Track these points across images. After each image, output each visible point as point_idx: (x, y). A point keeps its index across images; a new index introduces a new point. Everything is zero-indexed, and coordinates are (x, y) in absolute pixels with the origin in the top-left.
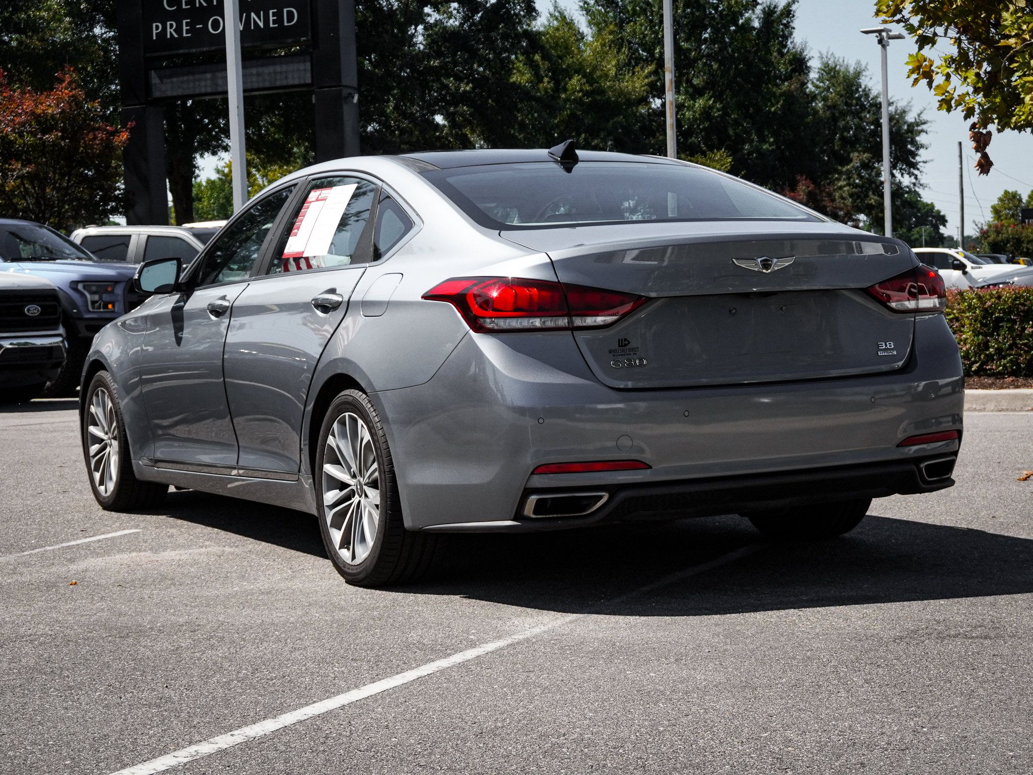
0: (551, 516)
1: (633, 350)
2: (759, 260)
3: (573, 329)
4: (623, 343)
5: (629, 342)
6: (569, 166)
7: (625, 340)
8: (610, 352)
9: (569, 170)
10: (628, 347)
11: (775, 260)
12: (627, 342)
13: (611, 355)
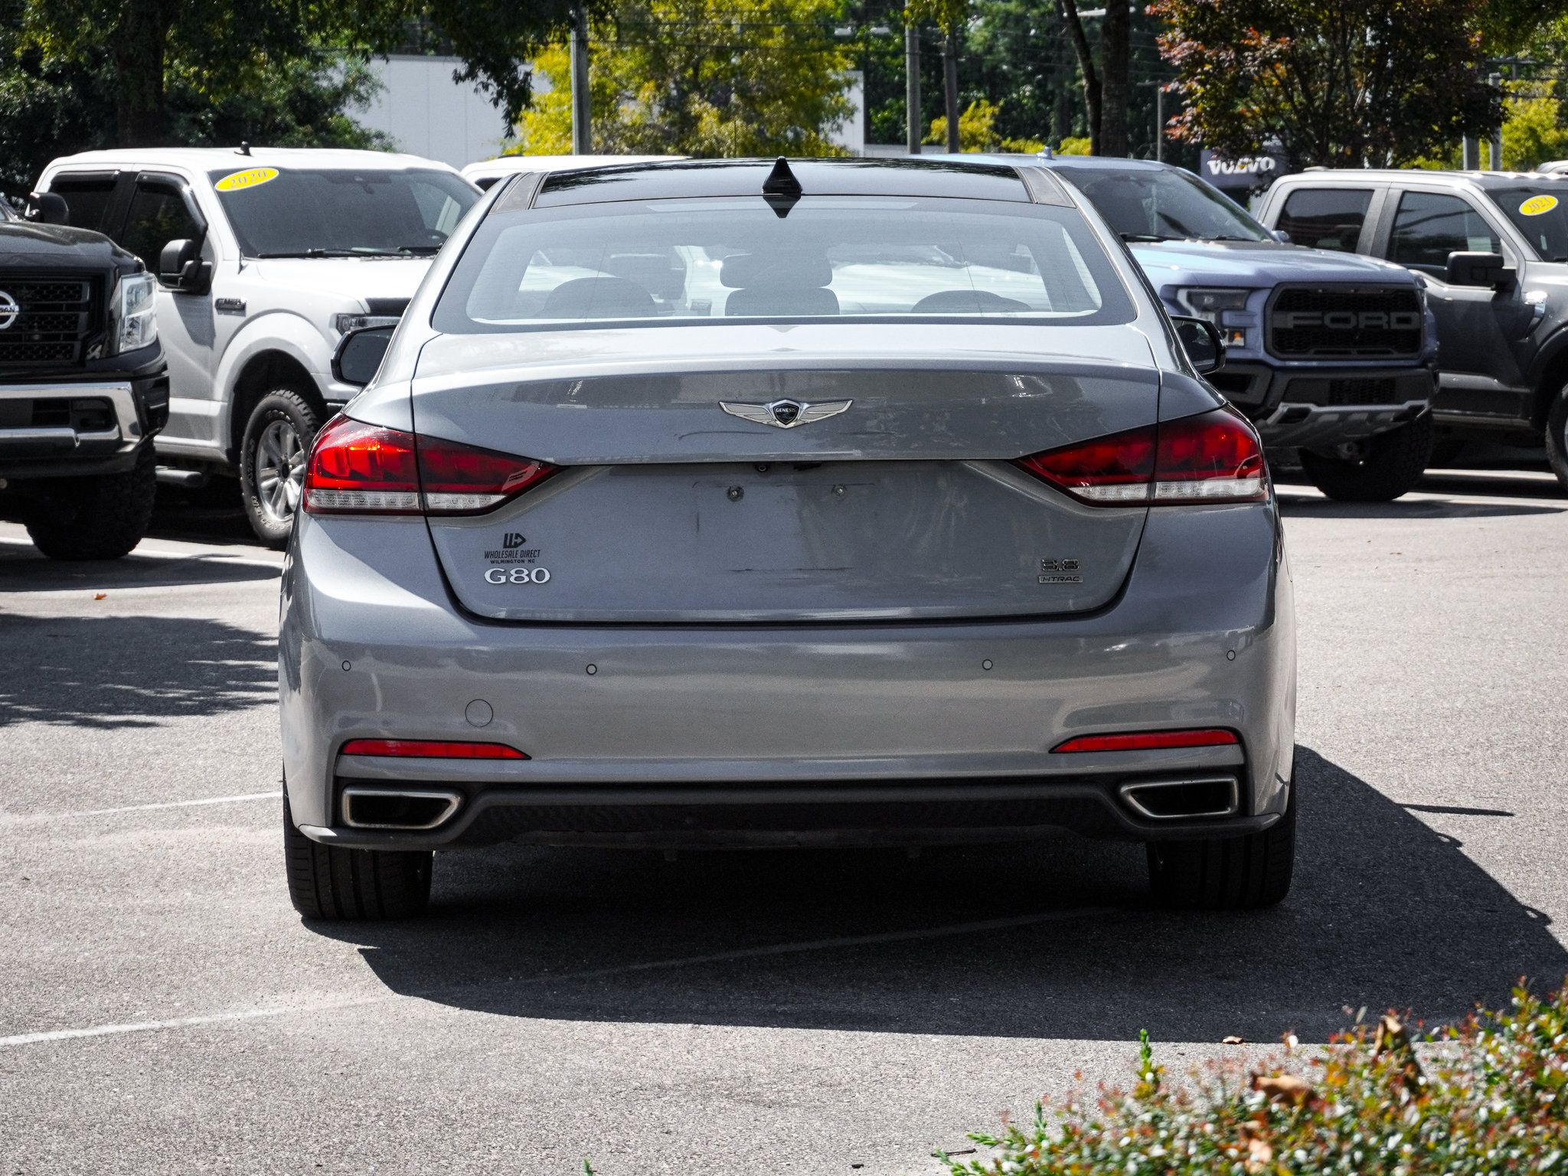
0: (383, 826)
1: (528, 553)
2: (771, 406)
3: (428, 513)
4: (513, 542)
5: (524, 540)
6: (782, 205)
7: (518, 535)
8: (487, 555)
9: (782, 212)
10: (520, 548)
11: (806, 406)
12: (519, 540)
13: (488, 560)
